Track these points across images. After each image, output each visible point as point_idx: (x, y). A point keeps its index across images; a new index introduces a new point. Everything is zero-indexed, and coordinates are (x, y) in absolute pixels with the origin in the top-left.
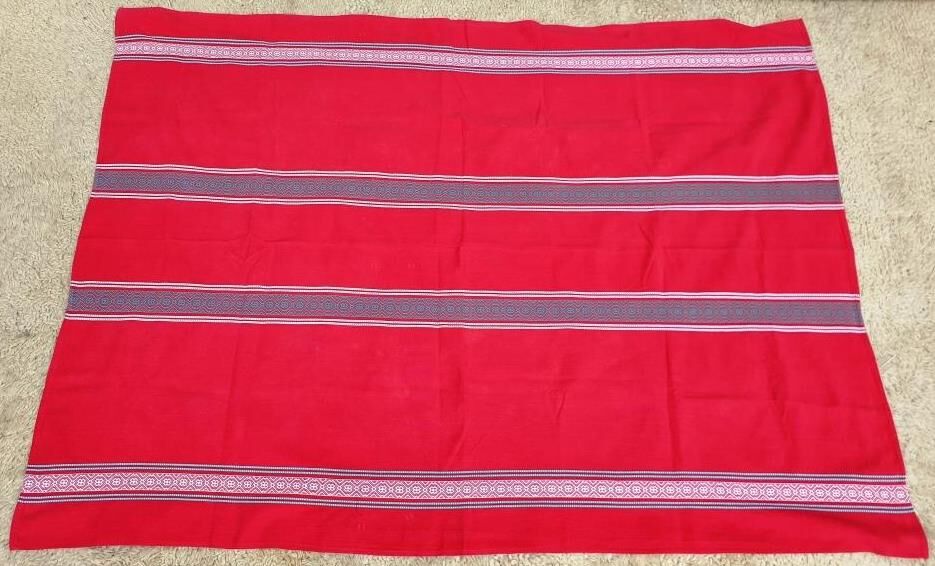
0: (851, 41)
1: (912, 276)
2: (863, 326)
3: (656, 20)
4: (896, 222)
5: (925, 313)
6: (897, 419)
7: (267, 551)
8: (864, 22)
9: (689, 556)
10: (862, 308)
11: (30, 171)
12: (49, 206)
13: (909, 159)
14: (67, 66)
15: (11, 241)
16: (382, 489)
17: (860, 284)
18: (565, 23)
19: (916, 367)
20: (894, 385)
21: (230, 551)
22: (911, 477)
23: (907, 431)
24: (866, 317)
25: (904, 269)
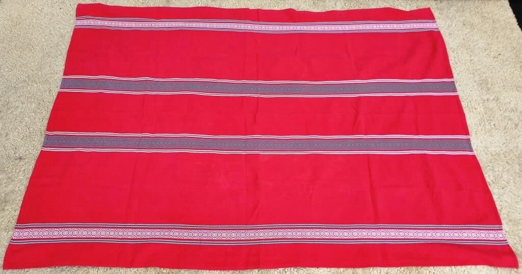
0: (455, 18)
1: (496, 127)
2: (473, 151)
3: (355, 9)
4: (486, 101)
5: (505, 145)
6: (495, 197)
7: (149, 269)
8: (462, 10)
9: (387, 268)
10: (472, 143)
11: (27, 79)
12: (37, 96)
13: (490, 72)
14: (50, 31)
15: (15, 113)
16: (215, 235)
17: (470, 131)
18: (309, 10)
19: (503, 171)
20: (492, 181)
21: (128, 269)
22: (505, 226)
23: (501, 203)
24: (474, 147)
25: (492, 124)
